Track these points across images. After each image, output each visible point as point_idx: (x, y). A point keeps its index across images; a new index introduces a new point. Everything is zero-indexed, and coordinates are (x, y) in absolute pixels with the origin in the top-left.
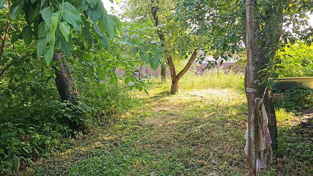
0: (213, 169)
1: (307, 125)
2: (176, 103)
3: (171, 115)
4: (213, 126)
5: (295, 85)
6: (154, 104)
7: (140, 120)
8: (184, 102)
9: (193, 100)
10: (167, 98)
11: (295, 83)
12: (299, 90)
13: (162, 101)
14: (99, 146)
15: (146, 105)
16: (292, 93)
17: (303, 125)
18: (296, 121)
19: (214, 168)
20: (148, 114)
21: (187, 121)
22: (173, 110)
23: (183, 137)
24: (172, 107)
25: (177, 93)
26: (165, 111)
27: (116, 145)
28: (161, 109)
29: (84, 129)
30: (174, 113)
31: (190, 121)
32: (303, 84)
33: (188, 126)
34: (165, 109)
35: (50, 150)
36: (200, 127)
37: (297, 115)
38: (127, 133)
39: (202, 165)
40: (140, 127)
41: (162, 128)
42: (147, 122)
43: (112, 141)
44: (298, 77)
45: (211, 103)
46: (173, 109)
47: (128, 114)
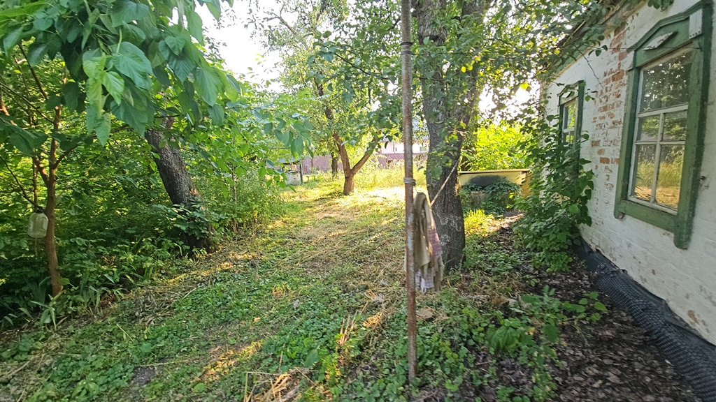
0: (379, 292)
1: (507, 230)
2: (348, 207)
3: (338, 222)
4: (391, 236)
5: (498, 179)
6: (317, 209)
7: (293, 231)
8: (360, 204)
9: (371, 202)
10: (337, 200)
11: (498, 177)
12: (502, 187)
13: (330, 205)
14: (228, 268)
15: (307, 210)
16: (494, 190)
17: (503, 231)
18: (495, 226)
19: (381, 291)
20: (306, 223)
21: (359, 230)
22: (343, 217)
23: (349, 251)
24: (341, 212)
25: (352, 194)
26: (331, 218)
27: (253, 265)
28: (326, 215)
29: (209, 245)
30: (343, 221)
31: (362, 231)
32: (508, 179)
33: (359, 237)
34: (332, 215)
35: (151, 276)
36: (374, 237)
37: (497, 219)
38: (272, 248)
39: (367, 288)
40: (291, 240)
41: (322, 241)
42: (303, 234)
43: (248, 261)
44: (502, 170)
45: (395, 206)
46: (342, 214)
47: (278, 223)
